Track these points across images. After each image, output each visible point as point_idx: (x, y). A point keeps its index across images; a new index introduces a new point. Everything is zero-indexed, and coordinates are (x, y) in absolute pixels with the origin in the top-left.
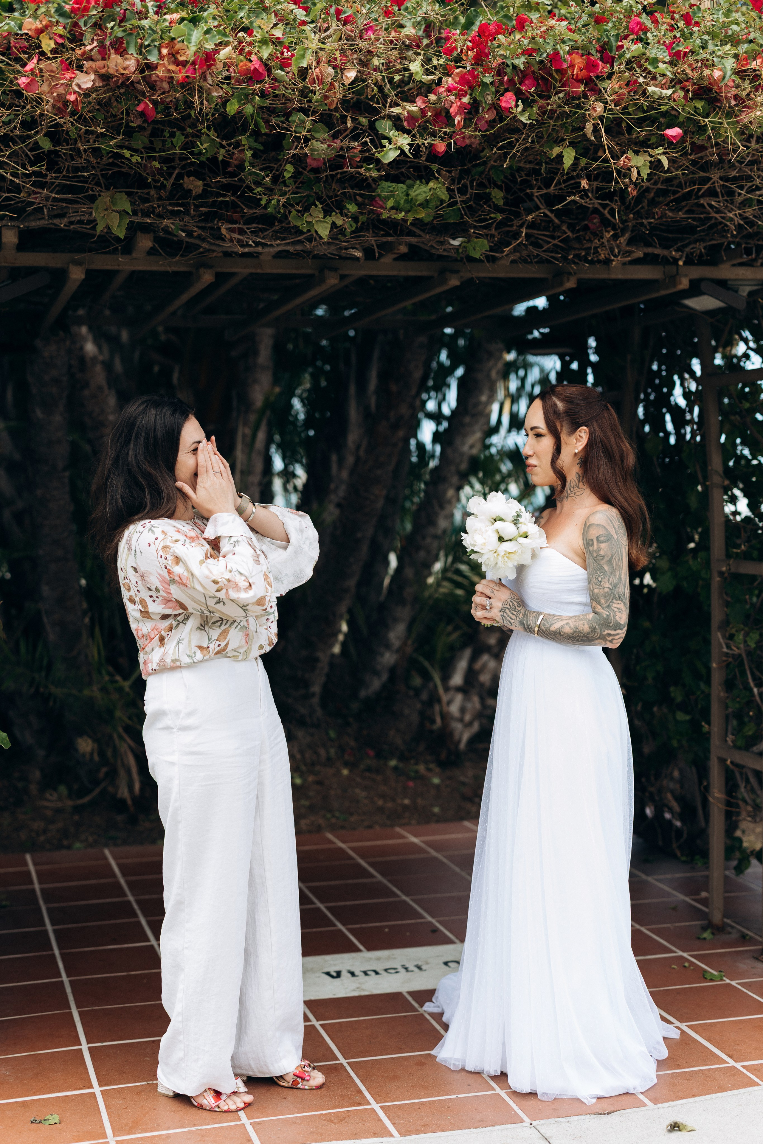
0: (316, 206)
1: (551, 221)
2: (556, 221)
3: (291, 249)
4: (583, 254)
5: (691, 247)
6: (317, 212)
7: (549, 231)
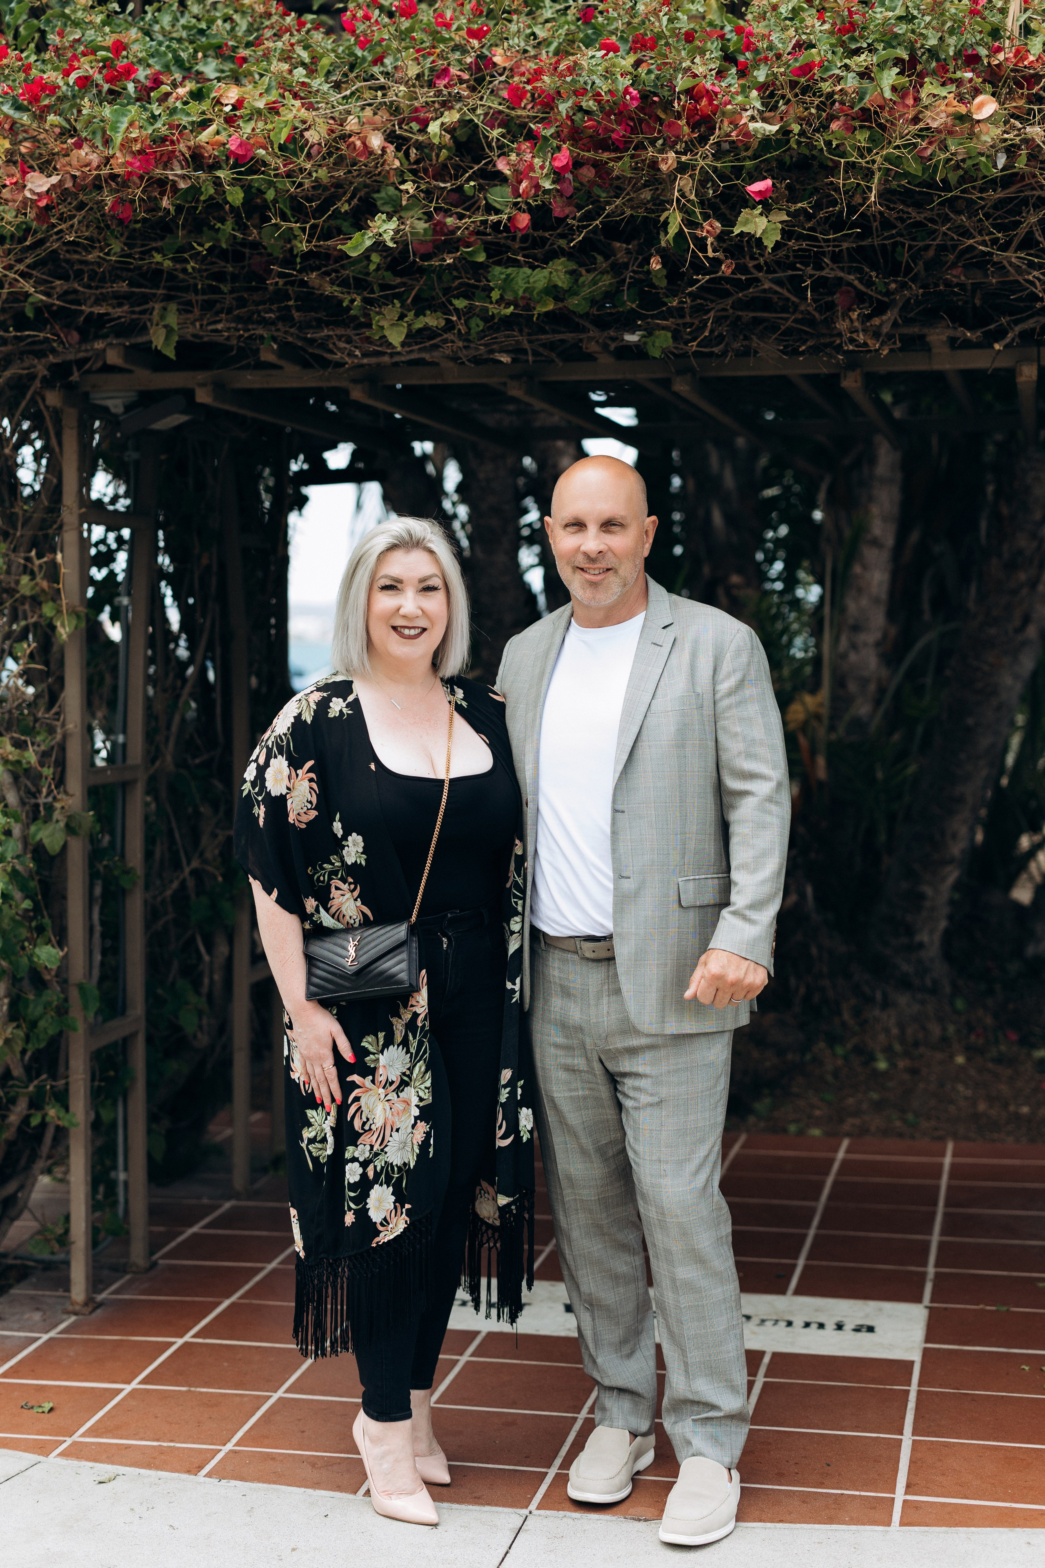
0: (393, 304)
1: (788, 299)
2: (794, 299)
3: (427, 356)
4: (838, 342)
5: (1032, 321)
6: (392, 311)
7: (788, 312)
